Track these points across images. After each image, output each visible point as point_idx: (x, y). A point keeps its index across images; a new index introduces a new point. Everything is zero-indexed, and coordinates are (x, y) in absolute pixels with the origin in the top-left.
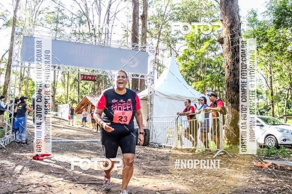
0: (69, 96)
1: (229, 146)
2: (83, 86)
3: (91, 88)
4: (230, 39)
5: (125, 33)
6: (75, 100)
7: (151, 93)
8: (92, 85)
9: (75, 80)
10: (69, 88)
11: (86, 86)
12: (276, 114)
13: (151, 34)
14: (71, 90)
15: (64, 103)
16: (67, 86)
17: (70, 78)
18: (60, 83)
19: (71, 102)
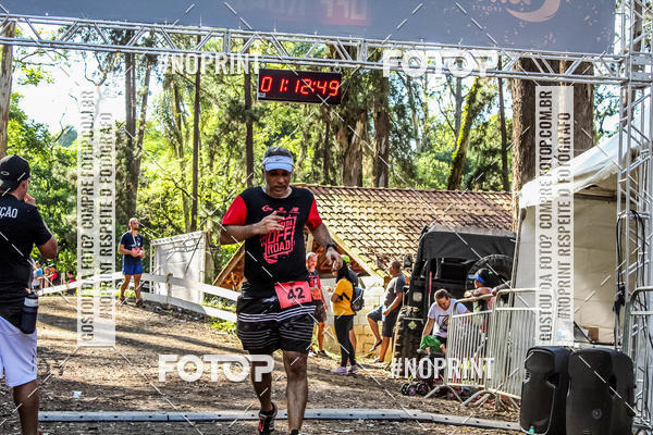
0: (204, 194)
2: (268, 144)
3: (311, 152)
7: (634, 155)
8: (314, 140)
11: (285, 143)
14: (212, 162)
15: (178, 230)
16: (191, 144)
17: (209, 105)
18: (158, 129)
19: (215, 224)
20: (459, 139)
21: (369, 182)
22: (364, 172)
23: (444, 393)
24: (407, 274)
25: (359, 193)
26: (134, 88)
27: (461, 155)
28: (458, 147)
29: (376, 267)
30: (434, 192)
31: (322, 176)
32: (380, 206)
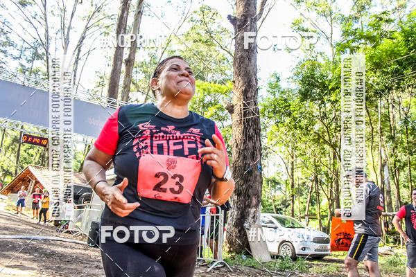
1: (230, 255)
2: (25, 151)
3: (38, 155)
4: (242, 107)
5: (100, 80)
6: (11, 170)
8: (40, 151)
9: (15, 140)
10: (3, 151)
11: (31, 151)
12: (297, 212)
13: (137, 86)
17: (7, 136)
19: (3, 174)
23: (68, 232)
31: (41, 163)
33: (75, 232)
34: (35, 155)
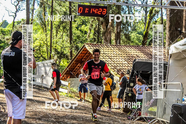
0: (54, 46)
2: (77, 28)
3: (93, 31)
6: (65, 52)
8: (94, 26)
10: (54, 31)
11: (83, 28)
14: (57, 34)
15: (45, 59)
16: (49, 28)
18: (37, 22)
19: (58, 57)
20: (146, 27)
21: (114, 42)
22: (112, 38)
23: (141, 119)
24: (128, 76)
25: (110, 46)
26: (29, 7)
27: (147, 33)
28: (146, 30)
29: (116, 73)
30: (138, 46)
31: (97, 40)
32: (118, 51)
33: (151, 119)
34: (89, 32)
